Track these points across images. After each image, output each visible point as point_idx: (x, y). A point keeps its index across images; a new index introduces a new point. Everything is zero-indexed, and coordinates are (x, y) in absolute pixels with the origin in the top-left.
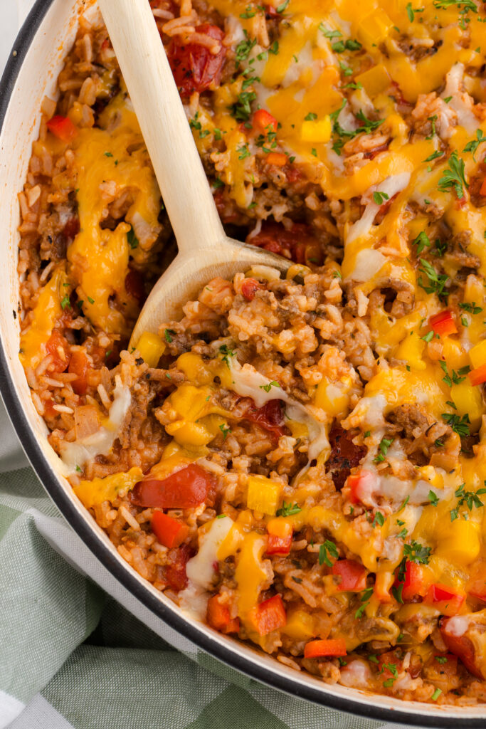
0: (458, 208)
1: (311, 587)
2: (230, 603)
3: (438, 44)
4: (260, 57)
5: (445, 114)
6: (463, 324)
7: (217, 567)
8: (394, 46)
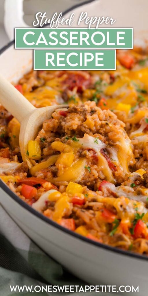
2: (50, 214)
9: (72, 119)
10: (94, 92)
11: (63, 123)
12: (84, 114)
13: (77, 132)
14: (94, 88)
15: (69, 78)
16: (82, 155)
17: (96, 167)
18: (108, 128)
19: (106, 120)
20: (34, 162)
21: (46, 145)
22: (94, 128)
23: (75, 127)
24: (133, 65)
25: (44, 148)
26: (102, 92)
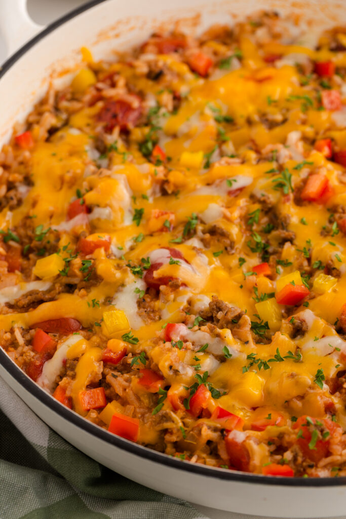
0: (284, 203)
2: (67, 385)
3: (285, 121)
4: (164, 115)
5: (284, 153)
6: (277, 272)
7: (65, 362)
8: (256, 118)
10: (147, 130)
14: (147, 124)
15: (106, 109)
24: (210, 70)
26: (160, 128)
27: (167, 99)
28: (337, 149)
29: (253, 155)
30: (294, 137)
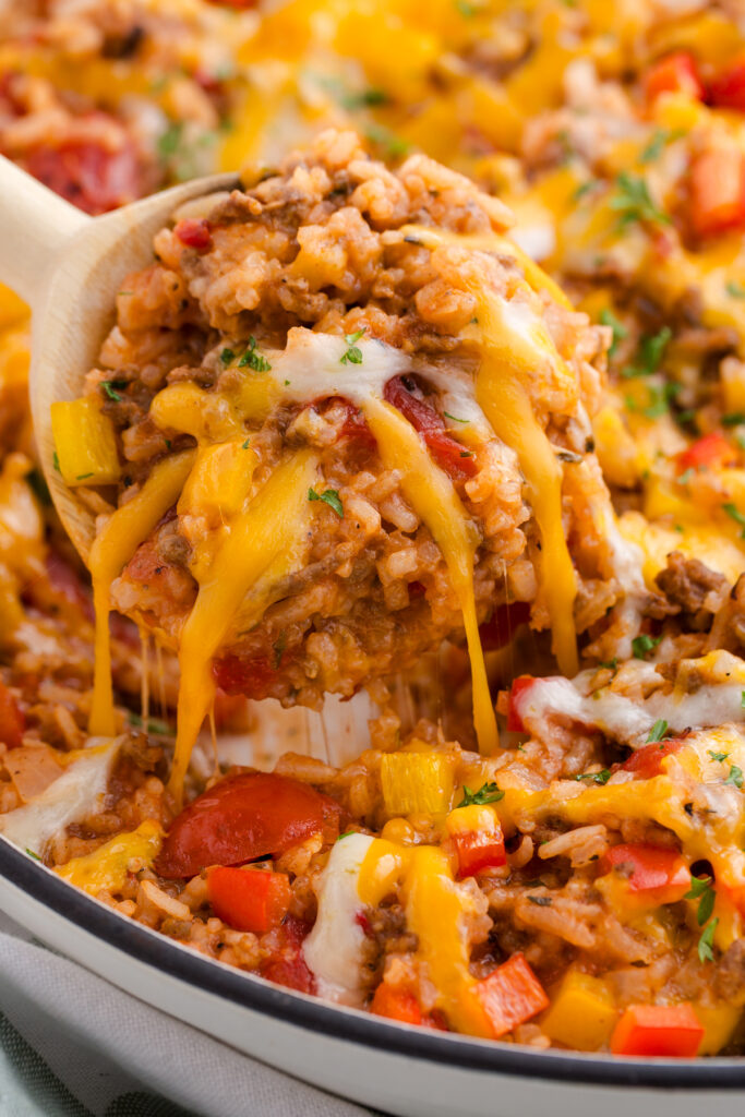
1: (574, 905)
2: (412, 978)
5: (585, 129)
7: (364, 921)
8: (452, 65)
9: (233, 259)
11: (197, 287)
12: (289, 219)
13: (265, 318)
16: (288, 439)
17: (367, 478)
18: (418, 261)
19: (412, 216)
20: (95, 499)
21: (130, 411)
22: (347, 281)
23: (249, 300)
25: (127, 426)
27: (186, 96)
28: (709, 70)
29: (508, 168)
30: (580, 79)
